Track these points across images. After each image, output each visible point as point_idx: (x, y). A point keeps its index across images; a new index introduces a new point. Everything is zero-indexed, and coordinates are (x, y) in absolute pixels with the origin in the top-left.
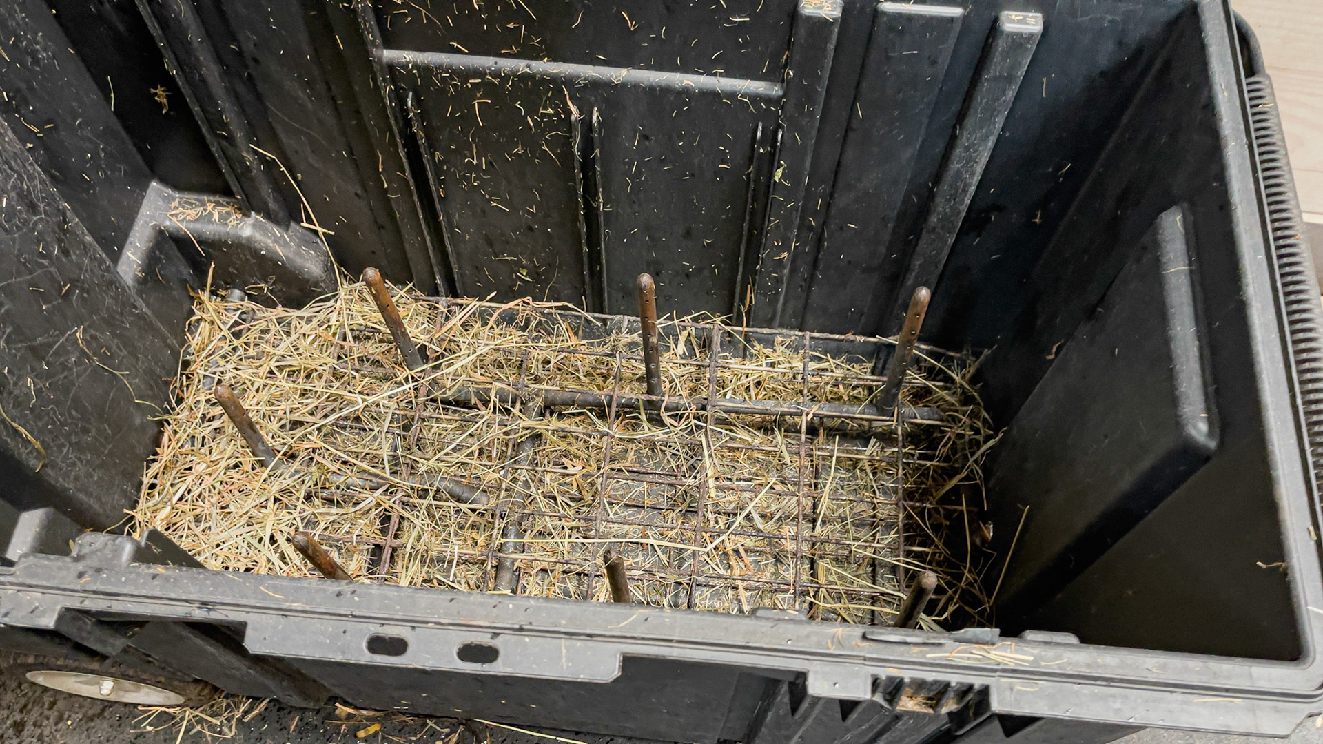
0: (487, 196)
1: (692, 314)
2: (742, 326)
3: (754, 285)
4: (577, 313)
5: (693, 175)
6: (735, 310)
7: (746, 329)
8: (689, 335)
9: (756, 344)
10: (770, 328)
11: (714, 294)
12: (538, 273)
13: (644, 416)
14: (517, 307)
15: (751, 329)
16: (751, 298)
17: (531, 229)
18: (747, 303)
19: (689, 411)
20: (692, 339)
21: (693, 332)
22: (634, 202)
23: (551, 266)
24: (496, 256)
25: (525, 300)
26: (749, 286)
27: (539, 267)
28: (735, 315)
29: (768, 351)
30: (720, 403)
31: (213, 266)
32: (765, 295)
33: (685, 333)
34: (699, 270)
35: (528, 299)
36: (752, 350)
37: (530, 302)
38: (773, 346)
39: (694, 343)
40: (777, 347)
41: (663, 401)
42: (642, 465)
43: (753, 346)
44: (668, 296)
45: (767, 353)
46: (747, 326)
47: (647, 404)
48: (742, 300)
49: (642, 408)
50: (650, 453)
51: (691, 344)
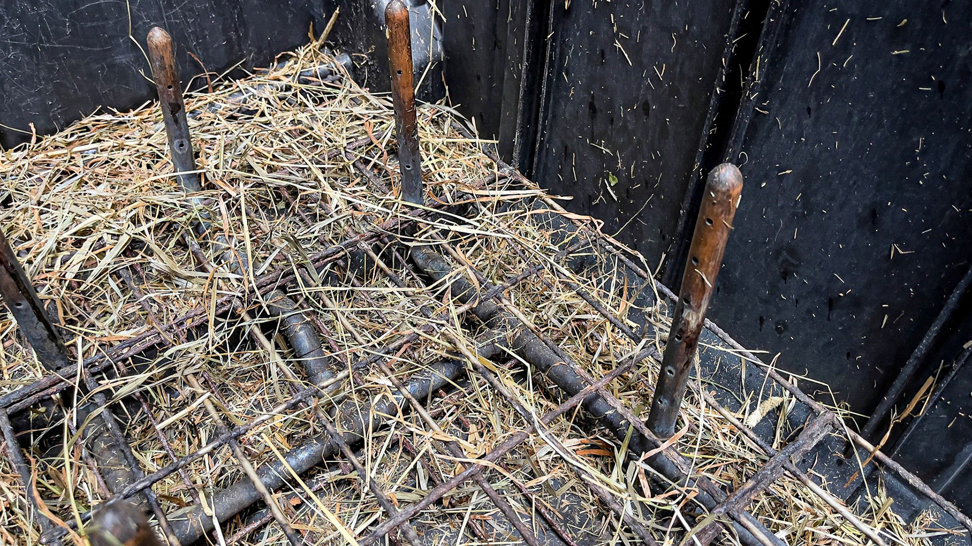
0: (615, 28)
1: (803, 373)
2: (875, 444)
3: (939, 381)
4: (642, 272)
5: (941, 87)
6: (881, 411)
7: (879, 453)
8: (780, 408)
9: (883, 492)
10: (926, 480)
11: (858, 362)
12: (628, 191)
13: (623, 455)
14: (578, 223)
15: (889, 461)
16: (919, 405)
17: (646, 107)
18: (911, 408)
19: (683, 490)
20: (781, 416)
21: (789, 408)
22: (809, 110)
23: (647, 184)
24: (592, 141)
25: (595, 221)
26: (931, 379)
27: (632, 182)
28: (874, 419)
29: (898, 521)
30: (743, 519)
31: (337, 11)
32: (952, 413)
33: (775, 401)
34: (856, 303)
35: (600, 224)
36: (869, 497)
37: (599, 228)
38: (910, 519)
39: (781, 424)
40: (916, 529)
41: (657, 447)
42: (566, 522)
43: (875, 493)
44: (784, 324)
45: (893, 521)
46: (885, 450)
47: (637, 440)
48: (901, 404)
49: (627, 441)
50: (592, 516)
51: (776, 424)
